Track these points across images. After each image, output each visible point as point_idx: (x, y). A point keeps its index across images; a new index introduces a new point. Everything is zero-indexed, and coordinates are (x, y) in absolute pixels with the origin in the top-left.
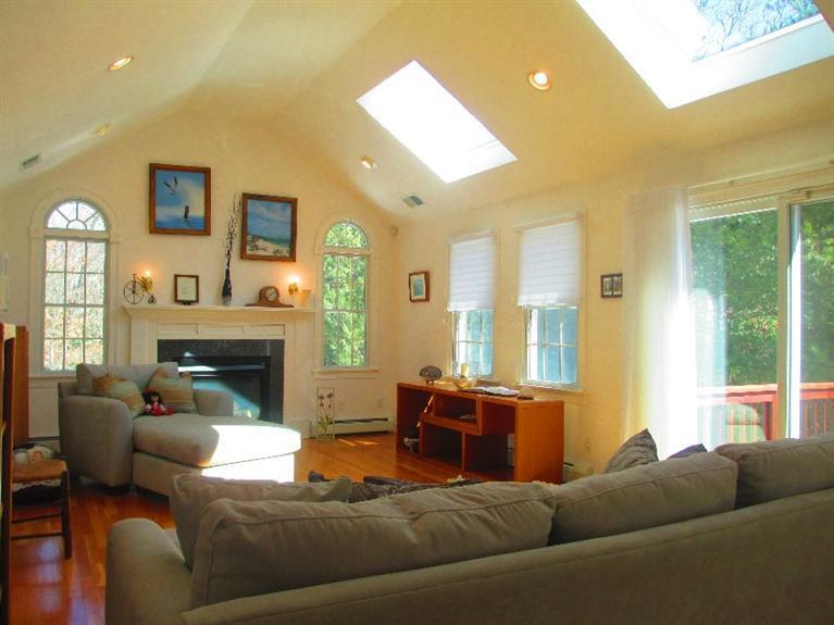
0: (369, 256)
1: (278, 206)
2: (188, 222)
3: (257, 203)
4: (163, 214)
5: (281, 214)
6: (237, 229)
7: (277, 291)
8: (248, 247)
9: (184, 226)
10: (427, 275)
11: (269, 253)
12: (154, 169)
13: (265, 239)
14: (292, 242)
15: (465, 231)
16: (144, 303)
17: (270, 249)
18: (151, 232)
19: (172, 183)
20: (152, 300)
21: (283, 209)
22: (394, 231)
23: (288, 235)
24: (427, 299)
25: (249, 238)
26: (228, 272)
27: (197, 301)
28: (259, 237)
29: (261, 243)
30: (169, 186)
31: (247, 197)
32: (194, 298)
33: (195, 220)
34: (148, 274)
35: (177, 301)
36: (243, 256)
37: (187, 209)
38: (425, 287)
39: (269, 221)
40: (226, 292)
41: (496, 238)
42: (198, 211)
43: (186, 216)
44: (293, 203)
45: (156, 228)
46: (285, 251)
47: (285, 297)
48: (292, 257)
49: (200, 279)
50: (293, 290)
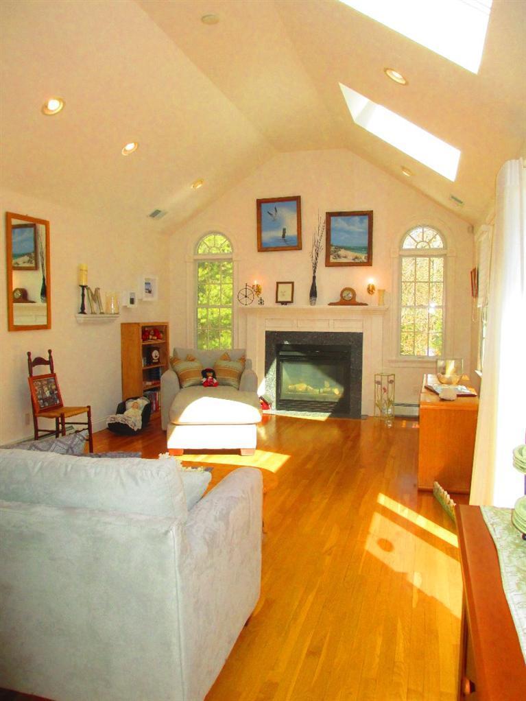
0: (446, 255)
1: (357, 218)
2: (285, 241)
3: (339, 219)
4: (267, 236)
5: (359, 226)
6: (323, 243)
7: (353, 292)
8: (331, 257)
9: (283, 244)
11: (349, 260)
12: (260, 203)
13: (347, 248)
14: (369, 249)
16: (256, 305)
17: (350, 256)
18: (259, 251)
19: (273, 212)
20: (261, 302)
21: (361, 222)
22: (471, 229)
23: (365, 243)
25: (332, 249)
26: (314, 278)
27: (292, 302)
28: (341, 248)
29: (342, 252)
30: (271, 214)
31: (330, 215)
32: (290, 300)
33: (291, 239)
34: (256, 283)
35: (277, 302)
36: (328, 264)
37: (284, 230)
39: (348, 232)
40: (313, 293)
42: (292, 232)
43: (284, 236)
44: (370, 215)
45: (263, 248)
46: (363, 257)
47: (362, 295)
48: (369, 263)
49: (295, 284)
50: (370, 290)
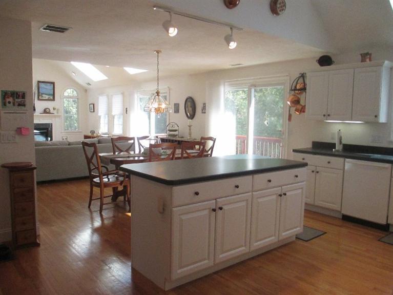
0: (78, 98)
1: (49, 84)
3: (42, 84)
5: (50, 87)
6: (37, 92)
7: (49, 109)
8: (40, 97)
10: (94, 105)
11: (47, 98)
14: (54, 95)
15: (102, 94)
17: (47, 97)
21: (51, 85)
22: (86, 91)
23: (52, 93)
24: (94, 111)
25: (40, 94)
29: (44, 95)
31: (38, 82)
36: (39, 99)
38: (93, 108)
39: (46, 89)
40: (34, 109)
41: (108, 96)
44: (53, 83)
46: (52, 98)
47: (52, 111)
48: (54, 100)
50: (54, 109)
